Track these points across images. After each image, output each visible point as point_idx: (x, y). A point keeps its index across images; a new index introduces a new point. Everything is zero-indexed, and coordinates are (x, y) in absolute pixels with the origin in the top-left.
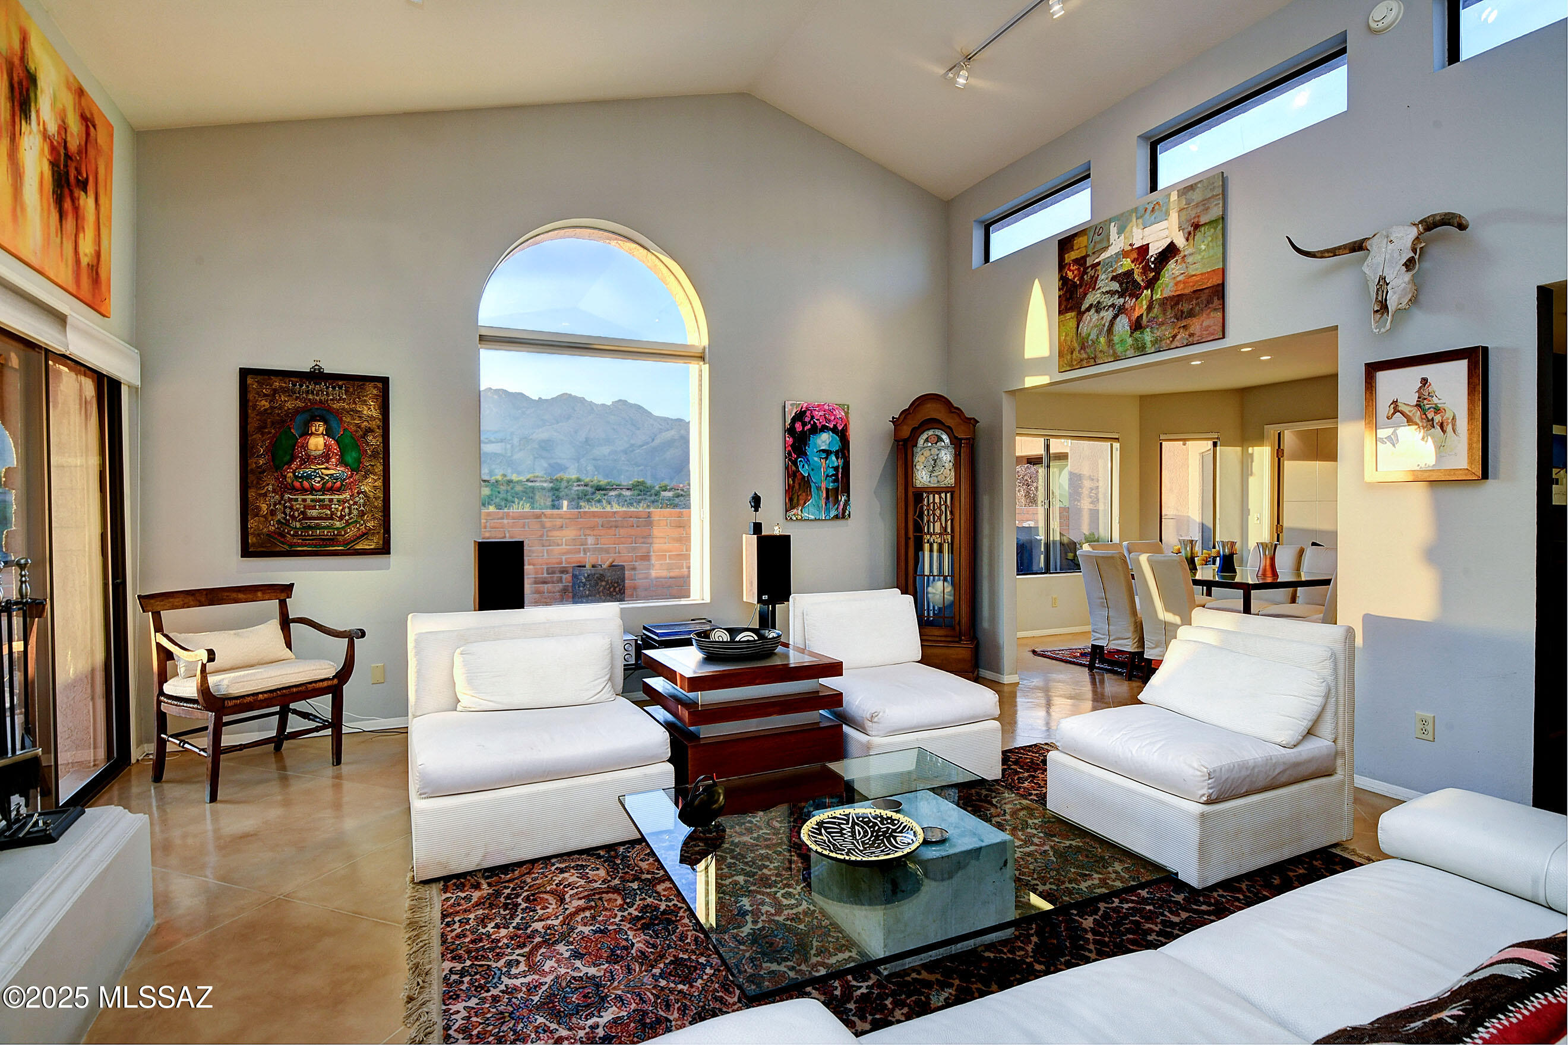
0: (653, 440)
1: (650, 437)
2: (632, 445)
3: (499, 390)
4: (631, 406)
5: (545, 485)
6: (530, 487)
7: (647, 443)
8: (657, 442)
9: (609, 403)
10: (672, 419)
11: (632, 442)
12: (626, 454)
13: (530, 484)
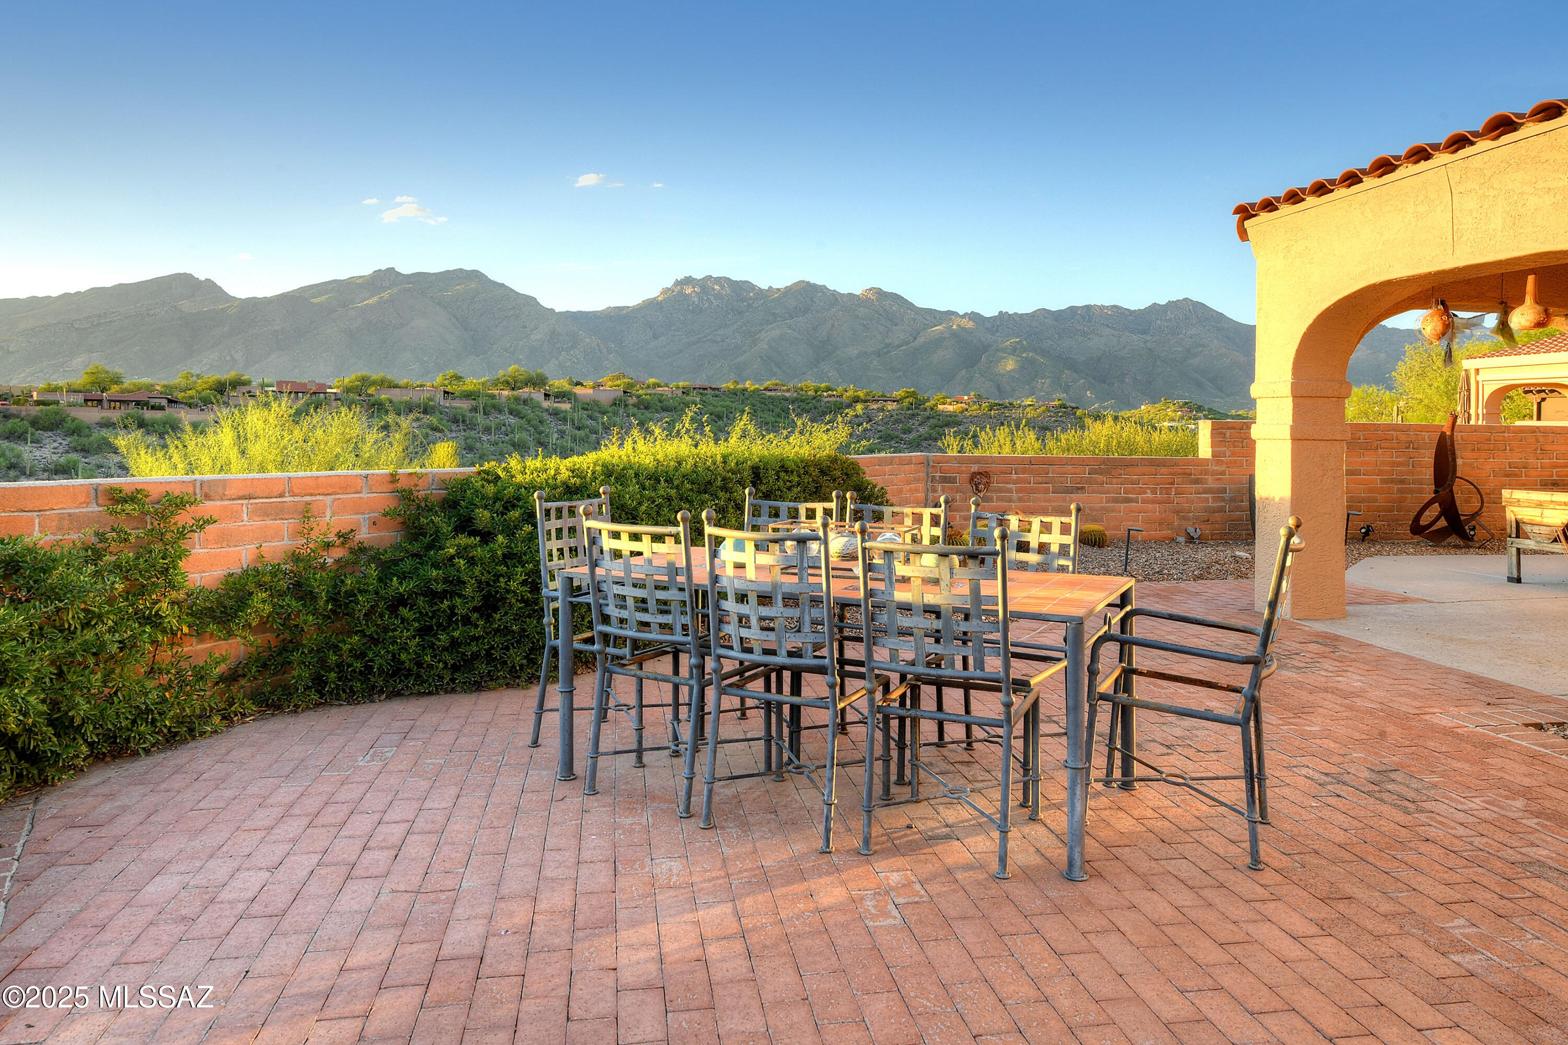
0: (915, 339)
1: (911, 335)
2: (888, 345)
3: (721, 278)
4: (886, 296)
5: (787, 395)
6: (770, 397)
7: (907, 343)
8: (921, 340)
9: (858, 292)
10: (940, 312)
11: (887, 341)
12: (879, 356)
13: (769, 393)
